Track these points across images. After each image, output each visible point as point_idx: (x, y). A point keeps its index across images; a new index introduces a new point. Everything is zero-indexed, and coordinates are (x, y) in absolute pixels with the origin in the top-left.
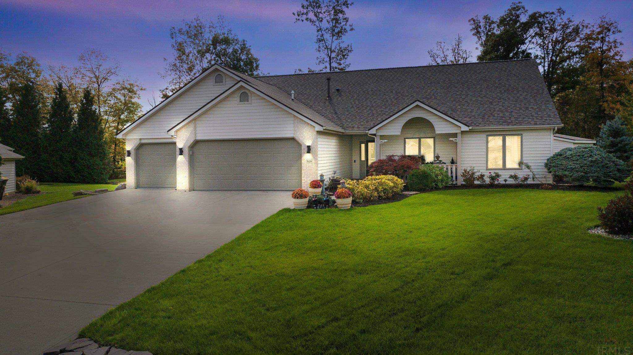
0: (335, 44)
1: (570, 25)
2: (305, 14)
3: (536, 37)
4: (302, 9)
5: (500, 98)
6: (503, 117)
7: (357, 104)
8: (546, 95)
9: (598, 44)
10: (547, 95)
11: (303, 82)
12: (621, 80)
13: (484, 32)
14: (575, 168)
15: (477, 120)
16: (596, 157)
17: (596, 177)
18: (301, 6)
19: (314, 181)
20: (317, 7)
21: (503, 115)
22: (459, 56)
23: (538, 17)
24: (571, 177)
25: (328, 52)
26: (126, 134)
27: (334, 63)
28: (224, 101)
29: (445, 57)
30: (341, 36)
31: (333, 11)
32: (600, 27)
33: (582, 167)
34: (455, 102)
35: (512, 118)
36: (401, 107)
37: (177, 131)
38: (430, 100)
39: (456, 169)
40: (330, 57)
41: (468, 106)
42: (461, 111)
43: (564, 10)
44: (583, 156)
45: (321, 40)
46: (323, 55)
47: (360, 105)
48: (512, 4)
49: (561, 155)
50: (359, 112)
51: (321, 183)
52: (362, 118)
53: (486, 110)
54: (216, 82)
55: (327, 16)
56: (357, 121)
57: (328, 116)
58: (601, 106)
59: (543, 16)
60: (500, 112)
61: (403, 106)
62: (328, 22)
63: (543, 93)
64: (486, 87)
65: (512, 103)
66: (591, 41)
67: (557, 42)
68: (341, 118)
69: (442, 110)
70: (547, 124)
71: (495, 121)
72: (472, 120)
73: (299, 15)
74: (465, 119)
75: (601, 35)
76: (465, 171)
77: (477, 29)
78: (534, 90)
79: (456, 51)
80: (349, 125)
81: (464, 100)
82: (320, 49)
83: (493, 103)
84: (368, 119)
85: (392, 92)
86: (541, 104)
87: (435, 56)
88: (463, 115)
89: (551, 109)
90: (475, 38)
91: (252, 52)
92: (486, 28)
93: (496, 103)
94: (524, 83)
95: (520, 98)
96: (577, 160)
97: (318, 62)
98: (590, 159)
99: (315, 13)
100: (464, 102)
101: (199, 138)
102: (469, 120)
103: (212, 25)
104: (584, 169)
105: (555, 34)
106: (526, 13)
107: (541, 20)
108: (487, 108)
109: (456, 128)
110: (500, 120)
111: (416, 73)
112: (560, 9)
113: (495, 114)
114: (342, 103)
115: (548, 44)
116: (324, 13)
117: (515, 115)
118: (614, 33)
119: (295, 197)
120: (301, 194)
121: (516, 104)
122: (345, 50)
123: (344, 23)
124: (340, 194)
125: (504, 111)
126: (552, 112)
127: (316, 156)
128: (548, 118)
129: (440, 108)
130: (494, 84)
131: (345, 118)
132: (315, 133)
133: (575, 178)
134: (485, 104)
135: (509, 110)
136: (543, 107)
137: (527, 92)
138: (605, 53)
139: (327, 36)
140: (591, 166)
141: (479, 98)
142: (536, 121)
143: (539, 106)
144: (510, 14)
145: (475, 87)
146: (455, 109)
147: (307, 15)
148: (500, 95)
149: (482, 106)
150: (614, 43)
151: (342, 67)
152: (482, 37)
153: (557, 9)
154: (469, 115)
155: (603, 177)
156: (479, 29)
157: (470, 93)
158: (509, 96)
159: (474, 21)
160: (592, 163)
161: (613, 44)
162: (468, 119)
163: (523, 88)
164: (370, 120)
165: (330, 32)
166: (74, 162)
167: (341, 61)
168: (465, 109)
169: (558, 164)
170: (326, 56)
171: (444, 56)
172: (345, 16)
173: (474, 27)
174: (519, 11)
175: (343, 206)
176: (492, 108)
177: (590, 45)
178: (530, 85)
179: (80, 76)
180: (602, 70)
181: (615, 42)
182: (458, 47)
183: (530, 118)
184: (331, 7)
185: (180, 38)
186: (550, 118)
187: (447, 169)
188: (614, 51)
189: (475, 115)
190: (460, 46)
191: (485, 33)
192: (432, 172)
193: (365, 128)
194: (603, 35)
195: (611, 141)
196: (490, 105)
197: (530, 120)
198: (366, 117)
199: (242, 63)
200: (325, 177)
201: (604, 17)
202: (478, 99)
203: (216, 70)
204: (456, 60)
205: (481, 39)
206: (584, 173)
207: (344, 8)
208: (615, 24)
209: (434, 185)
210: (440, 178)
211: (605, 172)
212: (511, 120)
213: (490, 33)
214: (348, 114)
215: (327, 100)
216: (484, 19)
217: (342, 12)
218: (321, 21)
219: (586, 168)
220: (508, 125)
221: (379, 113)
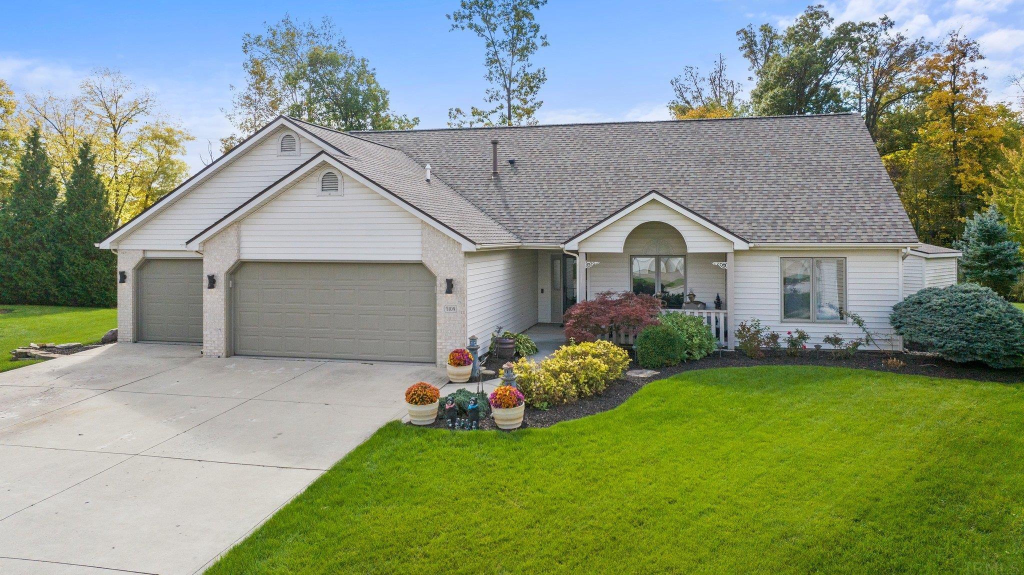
0: (516, 68)
1: (901, 43)
2: (467, 17)
3: (847, 64)
4: (462, 9)
5: (803, 187)
6: (809, 225)
7: (544, 190)
8: (885, 184)
9: (946, 77)
10: (887, 184)
11: (451, 144)
12: (984, 137)
13: (762, 51)
14: (949, 330)
15: (763, 228)
16: (988, 311)
17: (989, 349)
18: (460, 4)
19: (456, 352)
20: (486, 6)
21: (809, 221)
22: (721, 90)
23: (850, 30)
24: (942, 347)
25: (505, 82)
26: (118, 241)
27: (516, 99)
28: (294, 188)
29: (699, 91)
30: (527, 56)
31: (514, 13)
32: (949, 49)
33: (962, 329)
34: (722, 192)
35: (826, 227)
36: (624, 199)
37: (204, 243)
38: (676, 187)
39: (726, 319)
40: (508, 90)
41: (745, 201)
42: (734, 209)
43: (892, 21)
44: (964, 307)
45: (493, 61)
46: (497, 86)
47: (551, 192)
48: (807, 9)
49: (920, 303)
50: (548, 205)
51: (470, 356)
52: (553, 217)
53: (779, 209)
54: (283, 150)
55: (503, 21)
56: (545, 223)
57: (493, 211)
58: (953, 178)
59: (859, 29)
60: (804, 215)
61: (627, 196)
62: (506, 31)
63: (879, 178)
64: (776, 165)
65: (825, 196)
66: (936, 71)
67: (882, 72)
68: (514, 217)
69: (699, 206)
70: (891, 241)
71: (796, 231)
72: (754, 228)
73: (456, 19)
74: (741, 226)
75: (952, 63)
76: (743, 327)
77: (750, 47)
78: (863, 173)
79: (717, 82)
80: (529, 232)
81: (739, 189)
82: (492, 76)
83: (790, 197)
84: (564, 220)
85: (608, 169)
86: (878, 202)
87: (683, 89)
88: (736, 219)
89: (897, 211)
90: (748, 62)
91: (377, 78)
92: (765, 46)
93: (797, 197)
94: (844, 159)
95: (839, 188)
96: (952, 316)
97: (488, 97)
98: (977, 315)
99: (483, 15)
100: (738, 192)
101: (246, 256)
102: (748, 228)
103: (311, 31)
104: (967, 334)
105: (878, 59)
106: (830, 23)
107: (855, 35)
108: (780, 206)
109: (725, 244)
110: (805, 231)
111: (650, 134)
112: (886, 18)
113: (795, 218)
114: (518, 188)
115: (867, 73)
116: (499, 16)
117: (833, 221)
118: (972, 59)
119: (412, 401)
120: (423, 395)
121: (832, 199)
122: (534, 79)
123: (532, 34)
124: (499, 398)
125: (811, 212)
126: (898, 217)
127: (464, 300)
128: (892, 230)
129: (694, 203)
130: (791, 160)
131: (523, 217)
132: (462, 256)
133: (951, 350)
134: (776, 197)
135: (820, 212)
136: (883, 206)
137: (851, 176)
138: (958, 91)
139: (504, 54)
140: (980, 328)
141: (765, 186)
142: (871, 234)
143: (874, 205)
144: (804, 24)
145: (756, 163)
146: (721, 207)
147: (470, 19)
148: (802, 180)
149: (771, 200)
150: (973, 76)
151: (529, 107)
152: (758, 61)
153: (881, 19)
154: (748, 219)
155: (1002, 351)
156: (754, 47)
157: (747, 175)
158: (820, 184)
159: (746, 33)
160: (980, 322)
161: (971, 78)
162: (745, 227)
163: (843, 169)
164: (568, 222)
165: (508, 48)
166: (58, 268)
167: (527, 95)
168: (741, 207)
169: (916, 321)
170: (502, 88)
171: (697, 90)
172: (534, 22)
173: (745, 43)
174: (820, 21)
175: (505, 424)
176: (789, 206)
177: (934, 79)
178: (855, 163)
179: (83, 115)
180: (953, 120)
181: (974, 74)
182: (720, 75)
183: (860, 227)
184: (510, 7)
185: (259, 53)
186: (897, 230)
187: (709, 318)
188: (972, 89)
189: (759, 218)
190: (722, 74)
191: (764, 53)
192: (682, 330)
193: (559, 238)
194: (955, 62)
195: (984, 249)
196: (785, 200)
197: (859, 232)
198: (560, 217)
199: (360, 98)
200: (478, 343)
201: (956, 33)
202: (762, 186)
203: (283, 127)
204: (716, 96)
205: (758, 63)
206: (966, 341)
207: (532, 9)
208: (974, 45)
209: (687, 356)
210: (696, 341)
211: (1006, 341)
212: (824, 231)
213: (771, 54)
214: (528, 208)
215: (493, 181)
216: (761, 30)
217: (527, 14)
218: (495, 29)
219: (969, 331)
220: (820, 241)
221: (584, 208)
